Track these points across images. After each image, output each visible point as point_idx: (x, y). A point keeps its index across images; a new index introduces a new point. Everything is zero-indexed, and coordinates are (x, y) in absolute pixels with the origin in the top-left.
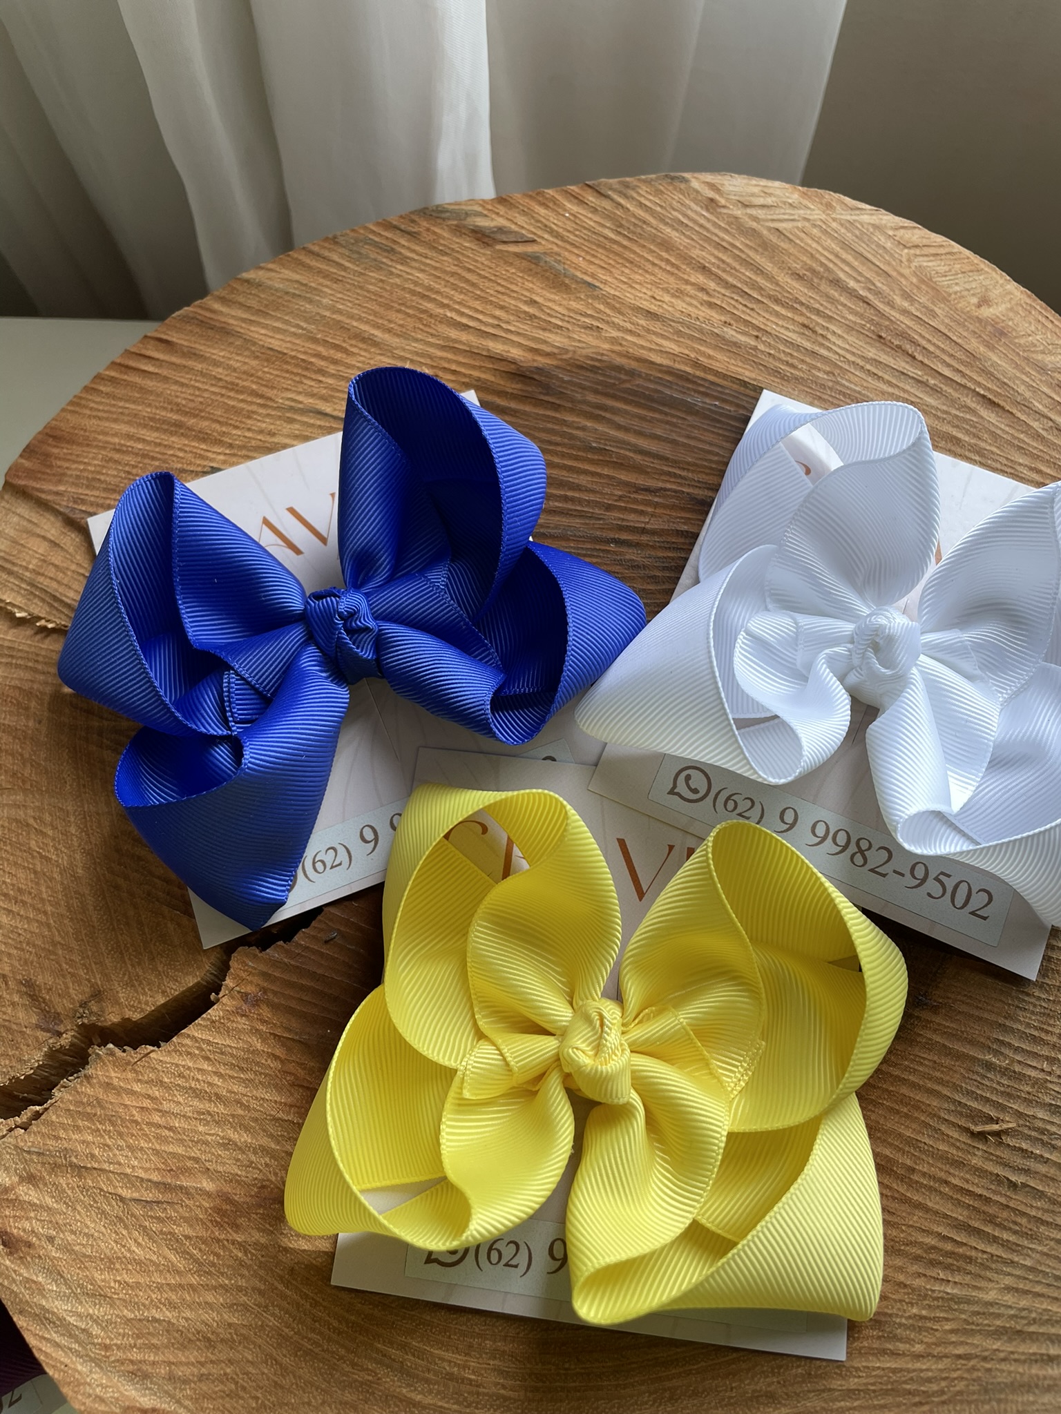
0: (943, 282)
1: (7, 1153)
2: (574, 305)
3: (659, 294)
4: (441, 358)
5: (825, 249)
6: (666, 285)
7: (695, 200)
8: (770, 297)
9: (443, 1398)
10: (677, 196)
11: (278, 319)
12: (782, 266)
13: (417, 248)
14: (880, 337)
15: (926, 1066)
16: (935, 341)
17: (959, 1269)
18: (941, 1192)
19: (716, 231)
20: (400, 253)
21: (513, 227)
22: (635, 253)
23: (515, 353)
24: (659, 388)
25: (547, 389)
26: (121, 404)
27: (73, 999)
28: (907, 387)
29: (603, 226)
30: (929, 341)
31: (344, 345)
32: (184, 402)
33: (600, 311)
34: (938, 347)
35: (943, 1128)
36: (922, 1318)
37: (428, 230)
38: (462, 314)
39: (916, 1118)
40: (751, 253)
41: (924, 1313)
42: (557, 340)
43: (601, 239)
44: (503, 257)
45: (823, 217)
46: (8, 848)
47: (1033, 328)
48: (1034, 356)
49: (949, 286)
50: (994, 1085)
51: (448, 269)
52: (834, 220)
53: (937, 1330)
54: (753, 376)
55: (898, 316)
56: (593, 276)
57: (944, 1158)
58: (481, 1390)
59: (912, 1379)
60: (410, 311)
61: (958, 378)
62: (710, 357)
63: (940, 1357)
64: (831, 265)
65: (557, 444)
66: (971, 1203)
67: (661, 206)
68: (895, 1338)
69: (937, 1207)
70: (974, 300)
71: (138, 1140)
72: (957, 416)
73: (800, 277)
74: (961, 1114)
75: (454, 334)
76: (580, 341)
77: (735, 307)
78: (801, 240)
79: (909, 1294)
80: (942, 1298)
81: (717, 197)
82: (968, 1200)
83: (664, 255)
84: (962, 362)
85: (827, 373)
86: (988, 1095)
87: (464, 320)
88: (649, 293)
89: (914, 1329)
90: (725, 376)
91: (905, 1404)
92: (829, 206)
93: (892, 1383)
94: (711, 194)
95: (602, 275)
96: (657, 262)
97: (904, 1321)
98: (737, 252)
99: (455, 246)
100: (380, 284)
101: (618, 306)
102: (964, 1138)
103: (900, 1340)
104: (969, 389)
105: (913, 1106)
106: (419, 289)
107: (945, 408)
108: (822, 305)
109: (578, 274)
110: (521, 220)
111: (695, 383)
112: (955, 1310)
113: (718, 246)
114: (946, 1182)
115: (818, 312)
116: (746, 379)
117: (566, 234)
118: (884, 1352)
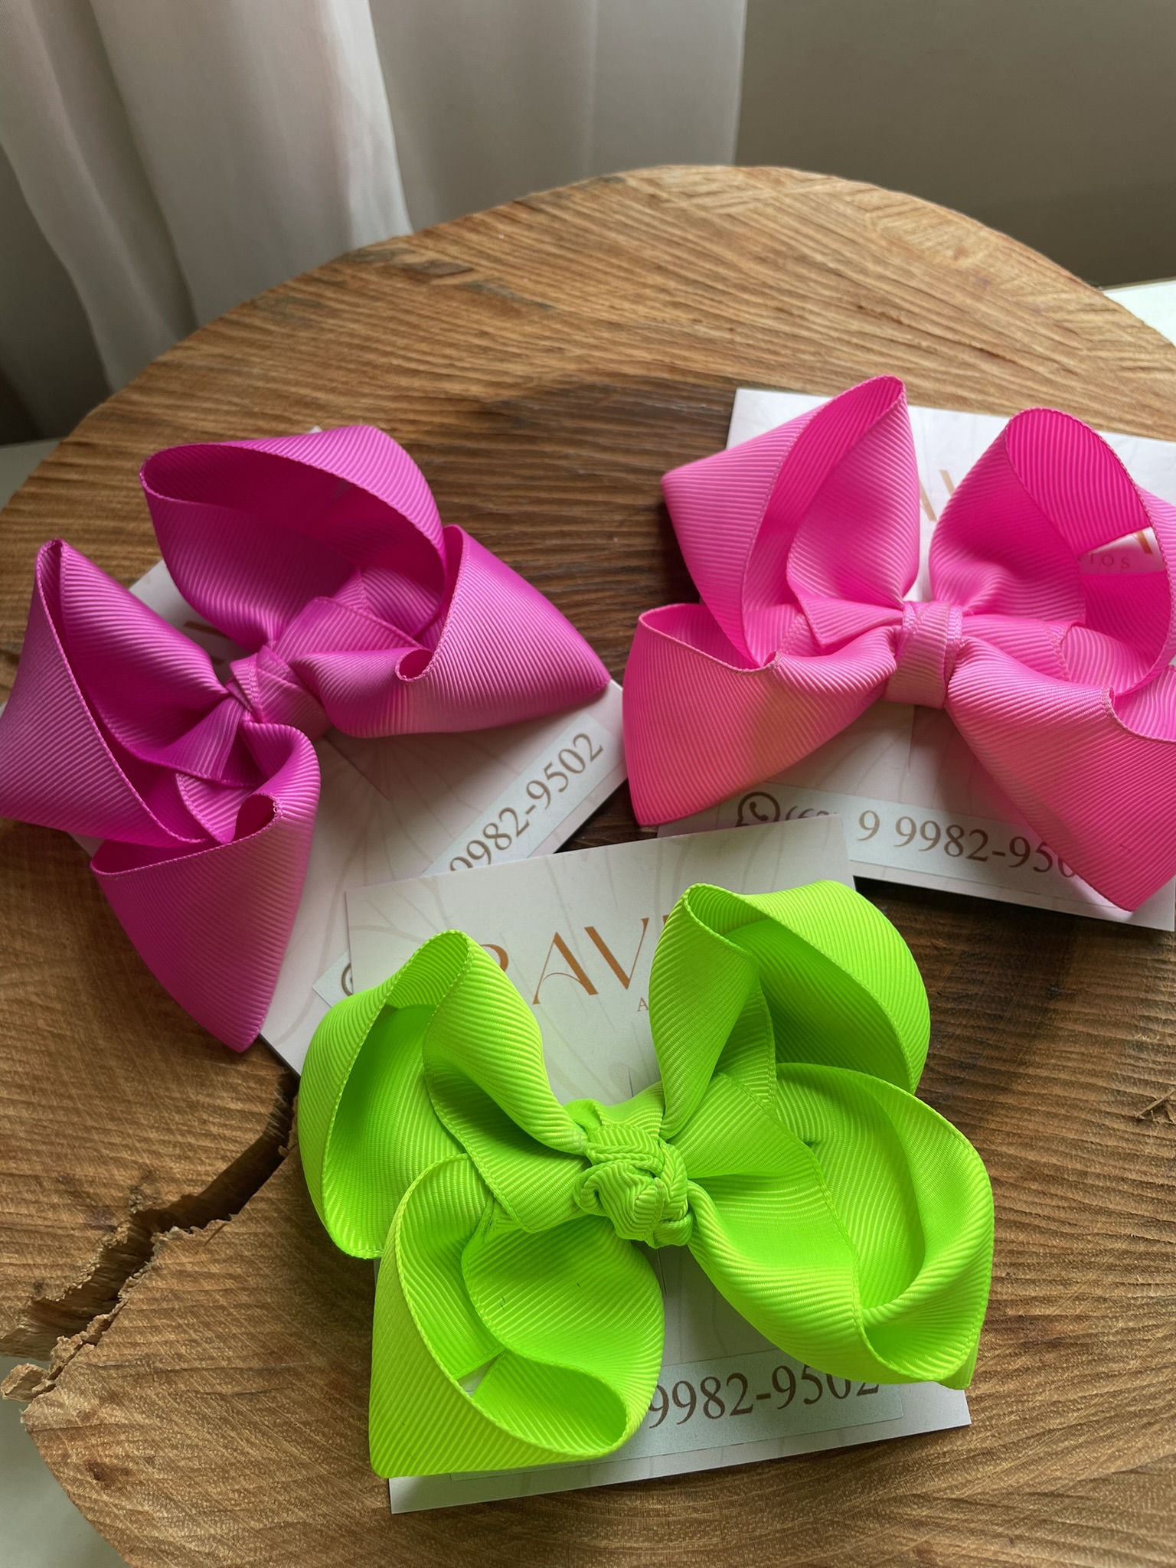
0: (913, 239)
1: (80, 1374)
2: (528, 329)
3: (617, 302)
4: (396, 410)
5: (783, 227)
6: (622, 293)
7: (635, 199)
8: (736, 286)
9: (631, 1538)
10: (616, 198)
11: (208, 399)
12: (742, 252)
13: (346, 298)
14: (860, 307)
15: (1074, 1060)
16: (919, 302)
17: (1157, 1270)
18: (1120, 1191)
19: (665, 227)
20: (329, 307)
21: (447, 259)
22: (582, 264)
23: (475, 390)
24: (639, 400)
25: (518, 422)
26: (49, 520)
27: (122, 1186)
28: (900, 354)
29: (543, 242)
30: (912, 303)
31: (286, 414)
32: (119, 506)
33: (557, 331)
34: (923, 308)
35: (1107, 1122)
36: (1131, 1330)
37: (354, 277)
38: (410, 359)
39: (1076, 1118)
40: (707, 245)
41: (1131, 1324)
42: (518, 369)
43: (544, 256)
44: (444, 293)
45: (774, 194)
46: (13, 1033)
47: (1016, 271)
48: (1024, 299)
49: (921, 243)
50: (1151, 1065)
51: (384, 315)
52: (787, 195)
53: (1149, 1340)
54: (736, 370)
55: (873, 282)
56: (543, 295)
57: (1114, 1154)
58: (671, 1519)
59: (1134, 1399)
60: (352, 366)
61: (949, 335)
62: (685, 359)
63: (1159, 1369)
64: (793, 243)
65: (541, 478)
66: (1154, 1196)
67: (600, 211)
68: (1108, 1359)
69: (1119, 1208)
70: (950, 253)
71: (228, 1327)
72: (957, 376)
73: (762, 260)
74: (1122, 1103)
75: (404, 381)
76: (543, 366)
77: (701, 303)
78: (756, 221)
79: (1110, 1308)
80: (1147, 1304)
81: (658, 192)
82: (1150, 1193)
83: (614, 261)
84: (950, 318)
85: (814, 354)
86: (1146, 1077)
87: (413, 366)
88: (607, 303)
89: (1125, 1344)
90: (706, 376)
91: (1133, 1429)
92: (778, 182)
93: (1115, 1409)
94: (651, 190)
95: (552, 293)
96: (608, 270)
97: (1111, 1338)
98: (690, 245)
99: (388, 290)
100: (313, 343)
101: (576, 322)
102: (1131, 1128)
103: (1113, 1360)
104: (964, 345)
105: (1070, 1106)
106: (356, 341)
107: (943, 369)
108: (792, 285)
109: (527, 296)
110: (453, 250)
111: (676, 389)
112: (1164, 1314)
113: (670, 242)
114: (1123, 1179)
115: (790, 293)
116: (730, 376)
117: (503, 257)
118: (1098, 1377)
